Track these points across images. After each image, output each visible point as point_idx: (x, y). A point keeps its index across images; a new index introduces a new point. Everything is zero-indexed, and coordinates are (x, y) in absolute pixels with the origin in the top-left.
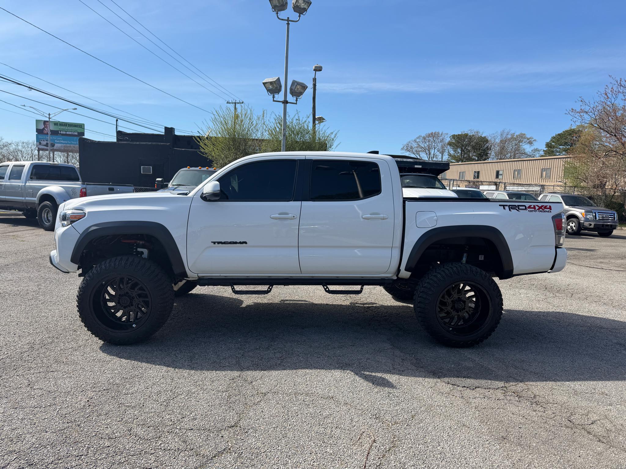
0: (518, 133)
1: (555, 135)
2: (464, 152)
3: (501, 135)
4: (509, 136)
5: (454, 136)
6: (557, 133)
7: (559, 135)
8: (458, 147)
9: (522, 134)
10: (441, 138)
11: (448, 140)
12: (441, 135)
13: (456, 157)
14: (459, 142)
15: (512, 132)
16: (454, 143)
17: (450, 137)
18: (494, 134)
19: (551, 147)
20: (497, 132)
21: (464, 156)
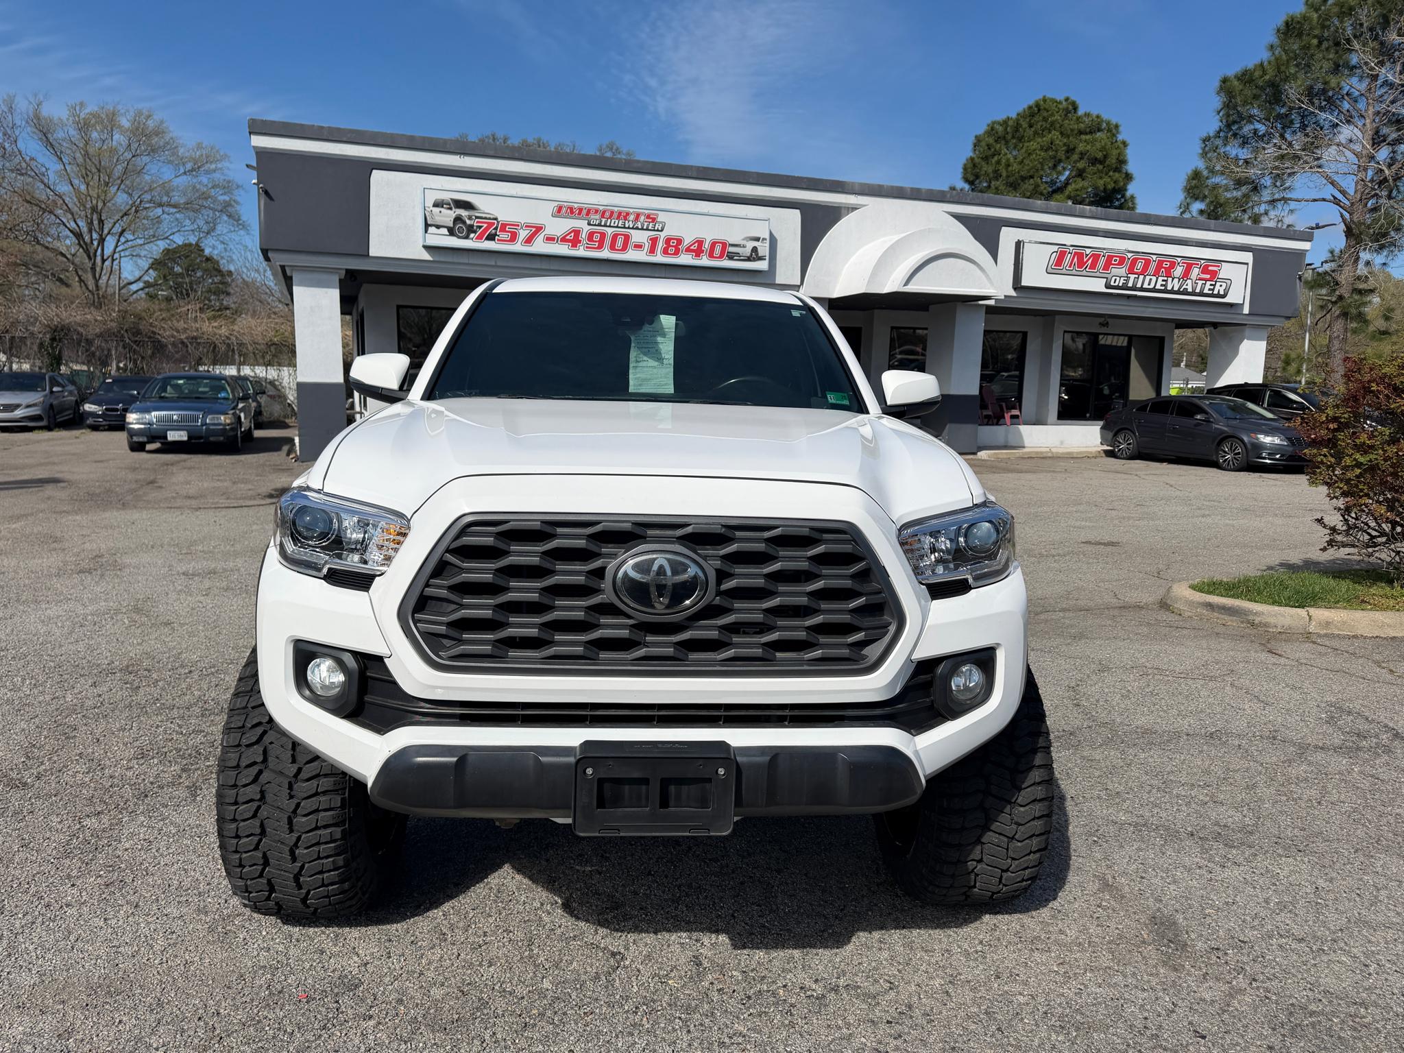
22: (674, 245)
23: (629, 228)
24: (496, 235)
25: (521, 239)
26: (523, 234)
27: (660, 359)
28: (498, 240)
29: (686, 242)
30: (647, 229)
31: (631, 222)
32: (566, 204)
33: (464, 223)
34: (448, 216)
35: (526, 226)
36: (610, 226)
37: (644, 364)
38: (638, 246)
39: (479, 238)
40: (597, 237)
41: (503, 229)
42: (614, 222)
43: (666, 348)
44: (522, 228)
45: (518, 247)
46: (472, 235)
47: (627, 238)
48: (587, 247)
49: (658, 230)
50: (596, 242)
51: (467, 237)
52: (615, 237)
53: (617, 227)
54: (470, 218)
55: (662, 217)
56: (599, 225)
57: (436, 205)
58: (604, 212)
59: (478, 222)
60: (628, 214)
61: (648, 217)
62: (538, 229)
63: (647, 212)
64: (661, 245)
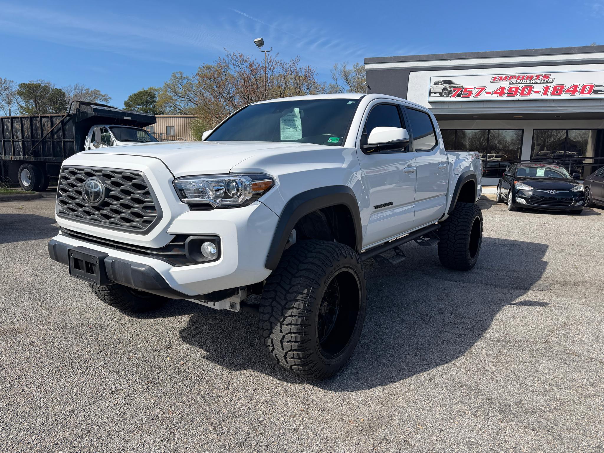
0: (92, 89)
1: (131, 95)
2: (39, 104)
3: (75, 89)
4: (84, 92)
5: (23, 85)
6: (133, 93)
7: (135, 95)
8: (31, 98)
9: (97, 90)
10: (4, 85)
11: (15, 88)
12: (5, 82)
13: (30, 109)
14: (30, 93)
15: (86, 87)
16: (25, 93)
17: (19, 85)
18: (67, 87)
19: (130, 106)
20: (70, 86)
21: (39, 109)
22: (559, 89)
23: (533, 83)
24: (462, 94)
25: (474, 94)
26: (475, 92)
27: (295, 128)
28: (463, 96)
29: (567, 87)
30: (543, 83)
31: (534, 81)
32: (498, 76)
33: (447, 90)
34: (440, 88)
35: (477, 88)
36: (522, 84)
37: (288, 130)
38: (537, 92)
39: (454, 96)
40: (514, 90)
41: (465, 91)
42: (524, 81)
43: (298, 123)
44: (474, 89)
45: (472, 98)
46: (450, 95)
47: (531, 88)
48: (508, 95)
49: (550, 83)
50: (513, 92)
51: (448, 96)
52: (524, 89)
53: (526, 83)
54: (450, 88)
55: (552, 76)
56: (516, 84)
57: (435, 84)
58: (519, 77)
59: (453, 89)
60: (532, 76)
61: (545, 76)
62: (483, 89)
63: (543, 74)
64: (551, 90)
